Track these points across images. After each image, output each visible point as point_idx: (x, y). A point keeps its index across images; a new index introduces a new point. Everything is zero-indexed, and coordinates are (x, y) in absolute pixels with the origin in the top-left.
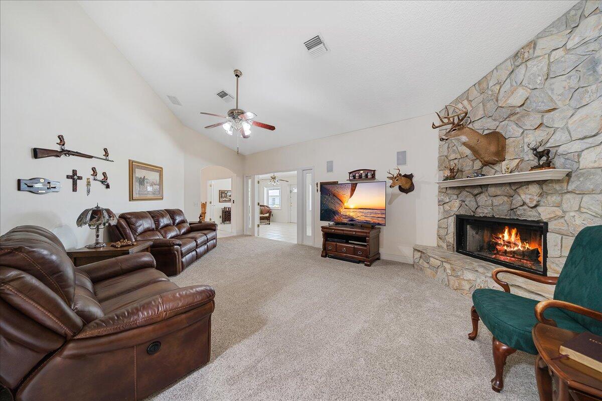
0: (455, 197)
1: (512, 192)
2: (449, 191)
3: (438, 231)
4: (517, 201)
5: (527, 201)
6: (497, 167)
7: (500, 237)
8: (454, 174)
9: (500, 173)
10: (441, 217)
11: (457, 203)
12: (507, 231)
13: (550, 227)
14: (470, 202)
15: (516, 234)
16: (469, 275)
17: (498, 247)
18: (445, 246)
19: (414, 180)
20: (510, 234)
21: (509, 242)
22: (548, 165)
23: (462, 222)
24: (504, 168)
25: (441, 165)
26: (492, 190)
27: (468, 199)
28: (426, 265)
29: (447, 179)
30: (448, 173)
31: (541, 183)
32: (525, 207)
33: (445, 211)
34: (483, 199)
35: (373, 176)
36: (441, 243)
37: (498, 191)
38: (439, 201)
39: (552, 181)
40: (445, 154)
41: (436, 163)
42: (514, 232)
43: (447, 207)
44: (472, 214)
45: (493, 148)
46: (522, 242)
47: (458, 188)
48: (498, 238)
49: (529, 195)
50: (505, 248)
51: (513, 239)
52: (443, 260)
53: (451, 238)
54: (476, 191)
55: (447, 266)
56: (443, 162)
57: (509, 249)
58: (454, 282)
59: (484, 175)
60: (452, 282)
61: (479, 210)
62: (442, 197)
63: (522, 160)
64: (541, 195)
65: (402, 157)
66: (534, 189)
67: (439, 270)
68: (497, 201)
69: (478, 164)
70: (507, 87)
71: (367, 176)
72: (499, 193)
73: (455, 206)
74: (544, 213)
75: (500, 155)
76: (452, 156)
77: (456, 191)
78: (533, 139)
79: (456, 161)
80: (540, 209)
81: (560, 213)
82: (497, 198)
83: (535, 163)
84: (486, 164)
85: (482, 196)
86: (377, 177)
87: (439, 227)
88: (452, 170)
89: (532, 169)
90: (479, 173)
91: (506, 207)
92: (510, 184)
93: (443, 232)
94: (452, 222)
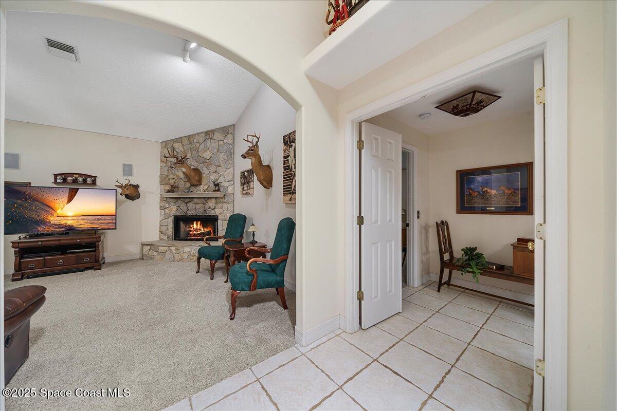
0: (173, 204)
1: (205, 202)
2: (169, 200)
3: (160, 228)
4: (207, 206)
5: (211, 206)
6: (198, 188)
7: (192, 226)
8: (173, 189)
9: (200, 192)
10: (162, 217)
11: (175, 208)
12: (195, 222)
13: (219, 218)
14: (183, 207)
15: (200, 224)
16: (187, 249)
17: (191, 233)
18: (166, 238)
19: (140, 189)
20: (197, 225)
21: (197, 229)
22: (218, 190)
23: (177, 220)
24: (201, 189)
25: (163, 181)
26: (195, 200)
27: (182, 205)
28: (155, 253)
29: (169, 191)
30: (168, 188)
31: (216, 198)
32: (210, 209)
33: (165, 214)
34: (191, 205)
35: (94, 183)
36: (163, 236)
37: (199, 201)
38: (161, 207)
39: (219, 197)
40: (166, 173)
41: (158, 180)
42: (199, 223)
43: (167, 211)
44: (185, 214)
45: (197, 178)
46: (203, 228)
47: (176, 198)
48: (191, 227)
49: (211, 203)
50: (195, 232)
51: (199, 227)
52: (170, 245)
53: (171, 232)
54: (187, 201)
55: (173, 248)
56: (163, 180)
57: (196, 233)
58: (178, 257)
59: (192, 192)
60: (176, 258)
61: (189, 212)
62: (163, 204)
63: (209, 186)
64: (216, 203)
65: (128, 169)
66: (213, 201)
67: (167, 253)
68: (198, 206)
69: (188, 185)
70: (202, 147)
71: (85, 182)
72: (199, 202)
73: (173, 210)
74: (217, 212)
75: (199, 183)
76: (171, 177)
77: (175, 200)
78: (213, 177)
79: (174, 180)
80: (216, 210)
81: (222, 211)
82: (199, 205)
83: (214, 188)
84: (193, 185)
85: (190, 203)
86: (98, 183)
87: (161, 225)
88: (172, 186)
89: (213, 191)
90: (189, 190)
91: (202, 210)
92: (204, 198)
93: (164, 229)
94: (171, 220)
